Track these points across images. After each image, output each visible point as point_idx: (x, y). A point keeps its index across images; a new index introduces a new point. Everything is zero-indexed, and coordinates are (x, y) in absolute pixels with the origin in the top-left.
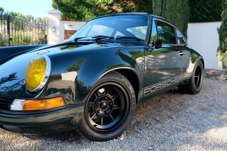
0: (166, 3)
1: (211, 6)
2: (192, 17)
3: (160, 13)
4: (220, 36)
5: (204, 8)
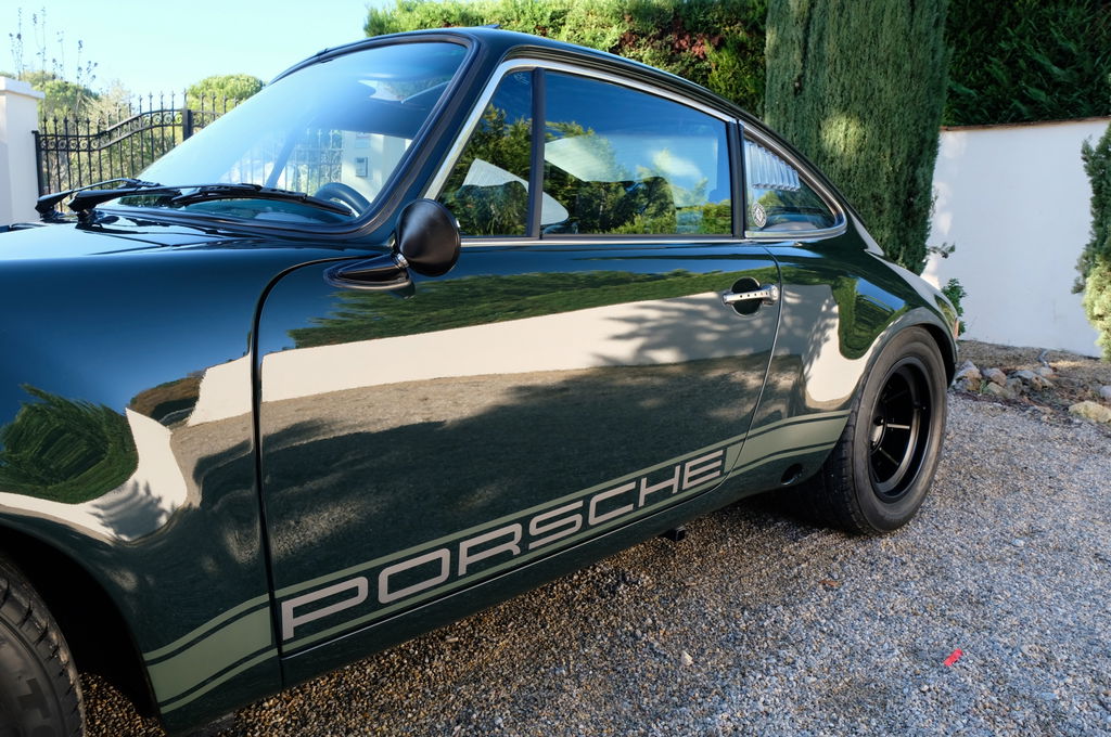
0: (824, 29)
1: (1072, 46)
2: (979, 104)
3: (796, 77)
4: (1098, 190)
5: (1038, 57)
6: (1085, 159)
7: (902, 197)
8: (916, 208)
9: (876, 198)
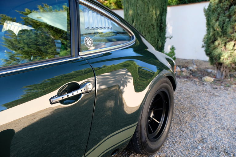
6: (204, 12)
7: (159, 24)
8: (162, 27)
9: (152, 25)
